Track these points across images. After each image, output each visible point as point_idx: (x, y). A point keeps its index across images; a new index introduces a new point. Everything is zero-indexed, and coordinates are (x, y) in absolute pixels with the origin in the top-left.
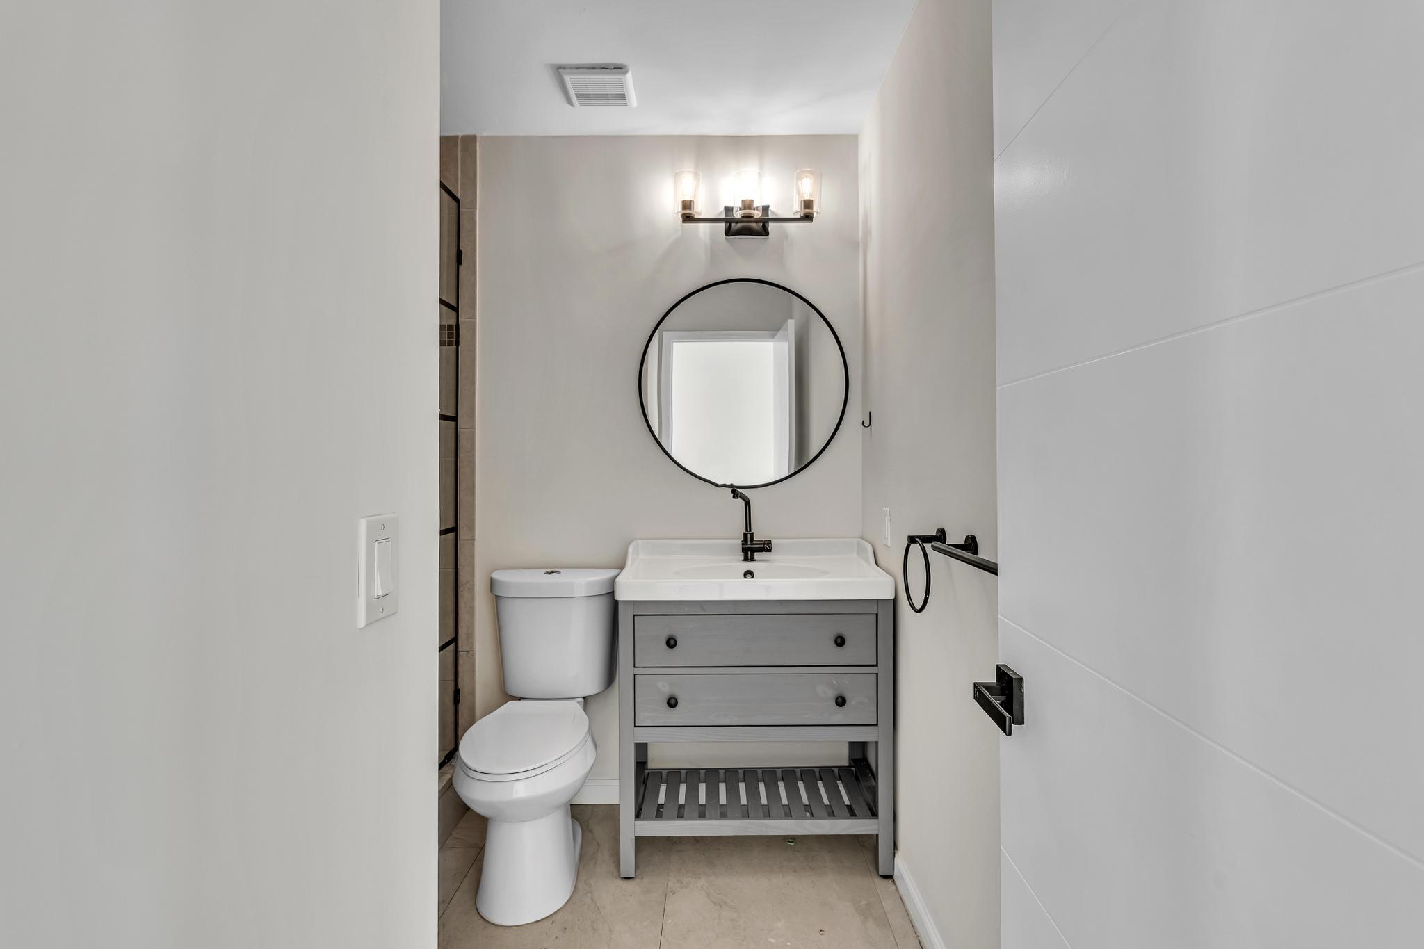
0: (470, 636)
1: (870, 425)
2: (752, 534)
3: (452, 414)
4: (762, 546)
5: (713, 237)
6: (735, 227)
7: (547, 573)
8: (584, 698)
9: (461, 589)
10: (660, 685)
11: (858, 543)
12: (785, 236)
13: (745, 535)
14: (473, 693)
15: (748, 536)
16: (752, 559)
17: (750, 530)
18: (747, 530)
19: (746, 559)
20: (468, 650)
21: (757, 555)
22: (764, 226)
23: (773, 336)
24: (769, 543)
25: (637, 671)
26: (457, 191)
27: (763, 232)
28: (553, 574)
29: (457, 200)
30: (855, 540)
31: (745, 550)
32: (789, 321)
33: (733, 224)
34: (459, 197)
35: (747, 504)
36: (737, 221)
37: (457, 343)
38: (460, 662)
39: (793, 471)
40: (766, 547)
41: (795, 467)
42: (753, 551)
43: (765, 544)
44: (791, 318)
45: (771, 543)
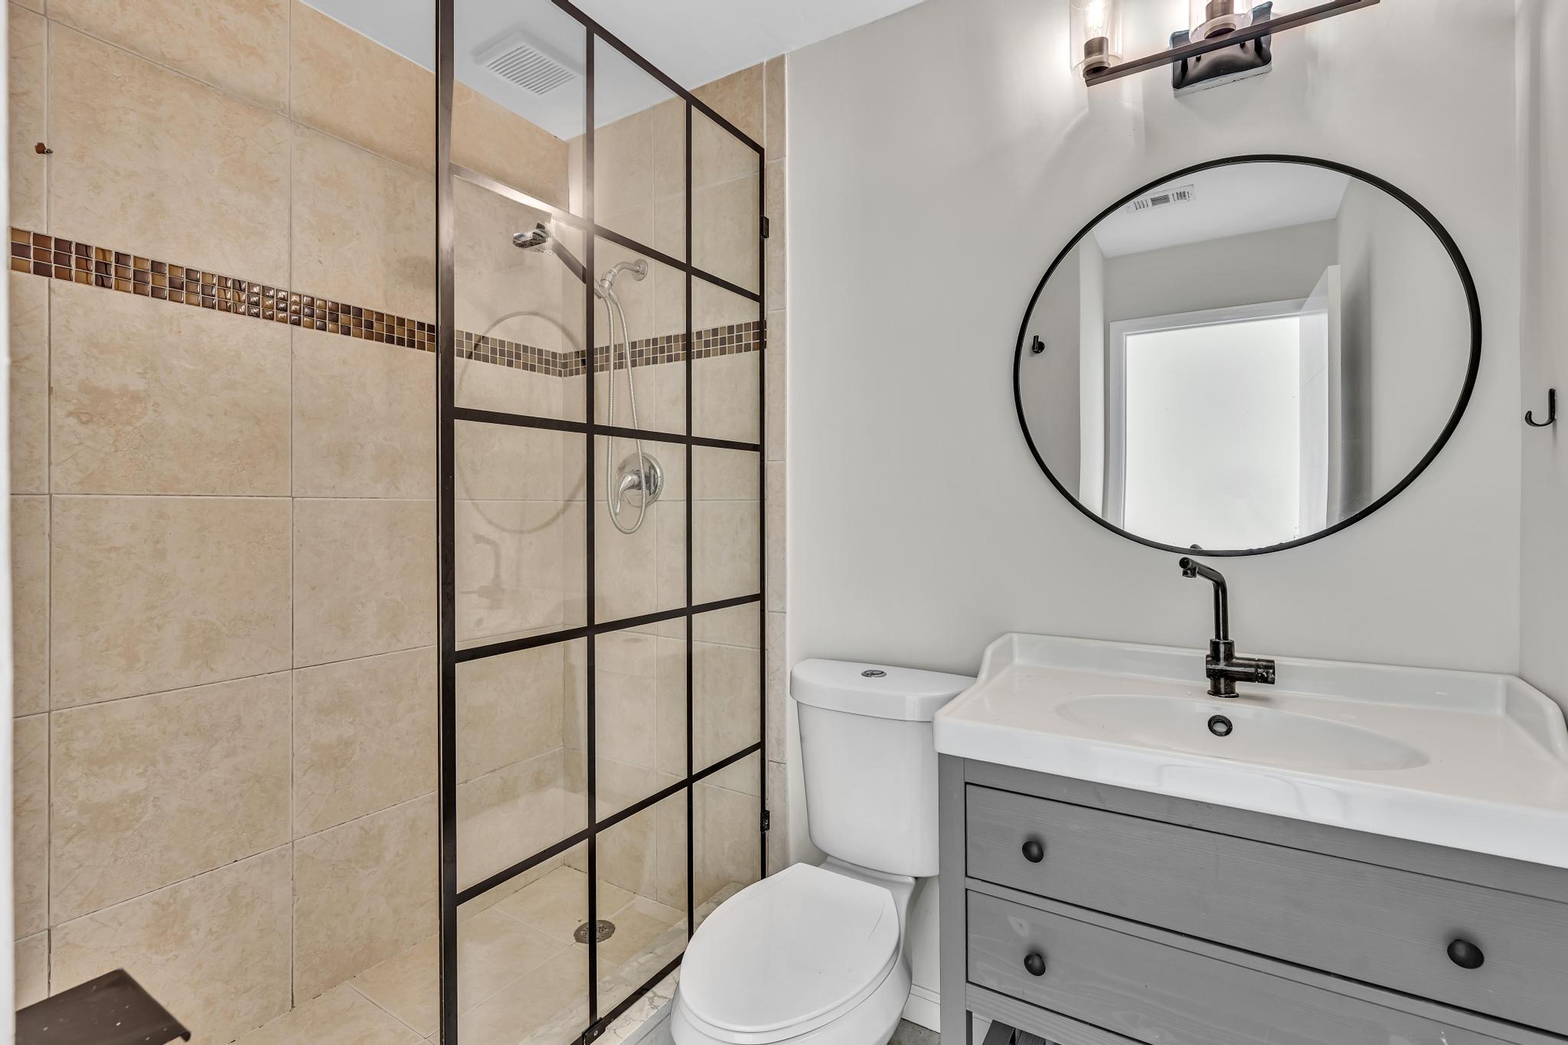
0: (781, 742)
1: (1552, 418)
2: (1230, 646)
3: (757, 442)
4: (1252, 670)
5: (1150, 101)
6: (1194, 67)
7: (867, 674)
8: (916, 878)
9: (771, 677)
10: (1013, 921)
11: (1509, 688)
12: (1311, 54)
13: (1215, 646)
14: (784, 820)
15: (1221, 648)
16: (1231, 693)
17: (1226, 637)
18: (1218, 636)
19: (1215, 692)
20: (780, 761)
21: (1240, 687)
22: (1258, 47)
23: (1299, 307)
24: (1270, 666)
25: (971, 884)
26: (763, 138)
27: (1258, 61)
28: (873, 678)
29: (759, 150)
30: (1500, 680)
31: (1212, 674)
32: (1330, 268)
33: (1191, 61)
34: (765, 146)
35: (1220, 587)
36: (1199, 51)
37: (762, 346)
38: (769, 775)
39: (1336, 522)
40: (1263, 673)
41: (1344, 511)
42: (1232, 678)
43: (1258, 667)
44: (1335, 263)
45: (1273, 667)
